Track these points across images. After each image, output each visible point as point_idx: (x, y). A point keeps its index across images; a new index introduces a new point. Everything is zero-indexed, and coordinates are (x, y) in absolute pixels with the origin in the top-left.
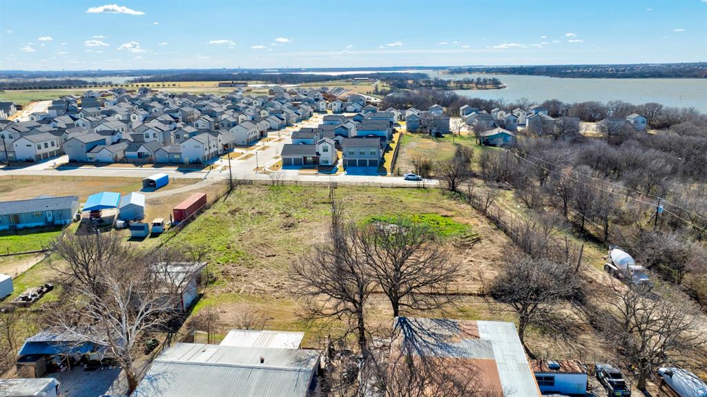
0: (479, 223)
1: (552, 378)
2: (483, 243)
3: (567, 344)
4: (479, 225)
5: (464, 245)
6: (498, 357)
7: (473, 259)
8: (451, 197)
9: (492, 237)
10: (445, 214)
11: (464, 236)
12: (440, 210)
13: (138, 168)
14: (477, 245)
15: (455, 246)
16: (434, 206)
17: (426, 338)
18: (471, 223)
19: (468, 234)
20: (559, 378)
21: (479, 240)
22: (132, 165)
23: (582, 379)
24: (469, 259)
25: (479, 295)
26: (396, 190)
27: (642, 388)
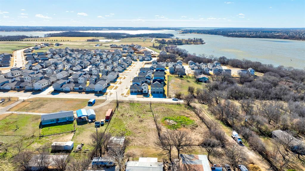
0: (197, 120)
1: (215, 168)
2: (199, 128)
3: (219, 159)
4: (197, 121)
5: (193, 128)
6: (203, 164)
7: (196, 133)
8: (188, 109)
9: (201, 125)
10: (187, 116)
11: (193, 125)
12: (186, 114)
13: (80, 94)
14: (197, 128)
15: (191, 129)
16: (183, 112)
17: (187, 159)
18: (195, 120)
19: (194, 124)
20: (216, 168)
21: (197, 126)
22: (78, 92)
23: (221, 168)
24: (195, 133)
25: (198, 145)
26: (170, 105)
27: (234, 170)
